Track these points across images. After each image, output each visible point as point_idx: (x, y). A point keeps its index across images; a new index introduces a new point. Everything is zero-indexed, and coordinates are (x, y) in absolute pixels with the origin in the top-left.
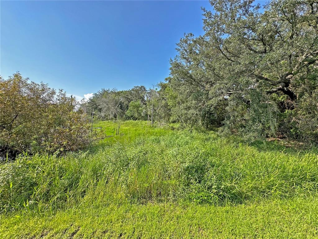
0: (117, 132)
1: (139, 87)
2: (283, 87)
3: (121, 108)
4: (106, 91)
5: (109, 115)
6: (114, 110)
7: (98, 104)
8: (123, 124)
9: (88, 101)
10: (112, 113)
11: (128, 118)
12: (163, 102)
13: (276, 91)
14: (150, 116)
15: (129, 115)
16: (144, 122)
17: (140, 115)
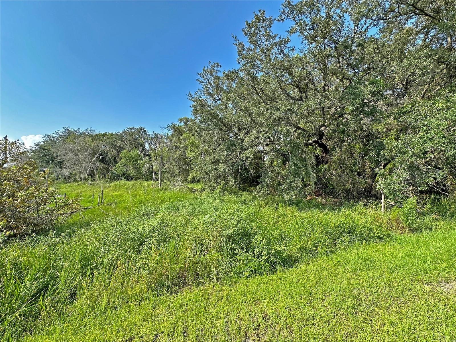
0: (100, 200)
1: (136, 129)
2: (318, 140)
3: (103, 160)
4: (72, 132)
5: (80, 173)
6: (88, 164)
7: (54, 154)
8: (109, 187)
9: (34, 149)
10: (86, 170)
11: (118, 177)
12: (177, 153)
13: (312, 144)
14: (156, 174)
15: (119, 171)
16: (145, 183)
17: (138, 170)
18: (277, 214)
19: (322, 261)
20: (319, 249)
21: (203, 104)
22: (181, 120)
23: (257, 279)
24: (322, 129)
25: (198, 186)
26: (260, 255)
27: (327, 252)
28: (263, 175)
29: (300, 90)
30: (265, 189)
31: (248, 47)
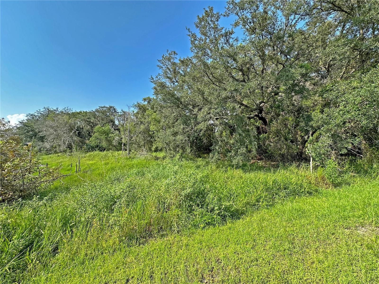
0: (78, 168)
1: (106, 107)
2: (258, 114)
3: (79, 134)
4: (51, 111)
5: (59, 145)
6: (66, 138)
7: (37, 131)
8: (85, 157)
9: (18, 126)
10: (64, 143)
11: (93, 149)
12: (142, 127)
13: (253, 117)
14: (125, 145)
15: (93, 144)
16: (116, 153)
17: (110, 142)
18: (226, 175)
19: (264, 212)
20: (260, 203)
21: (163, 86)
22: (145, 100)
23: (210, 230)
24: (261, 105)
25: (161, 155)
26: (212, 210)
27: (267, 205)
28: (214, 144)
29: (243, 73)
30: (216, 156)
31: (199, 38)
